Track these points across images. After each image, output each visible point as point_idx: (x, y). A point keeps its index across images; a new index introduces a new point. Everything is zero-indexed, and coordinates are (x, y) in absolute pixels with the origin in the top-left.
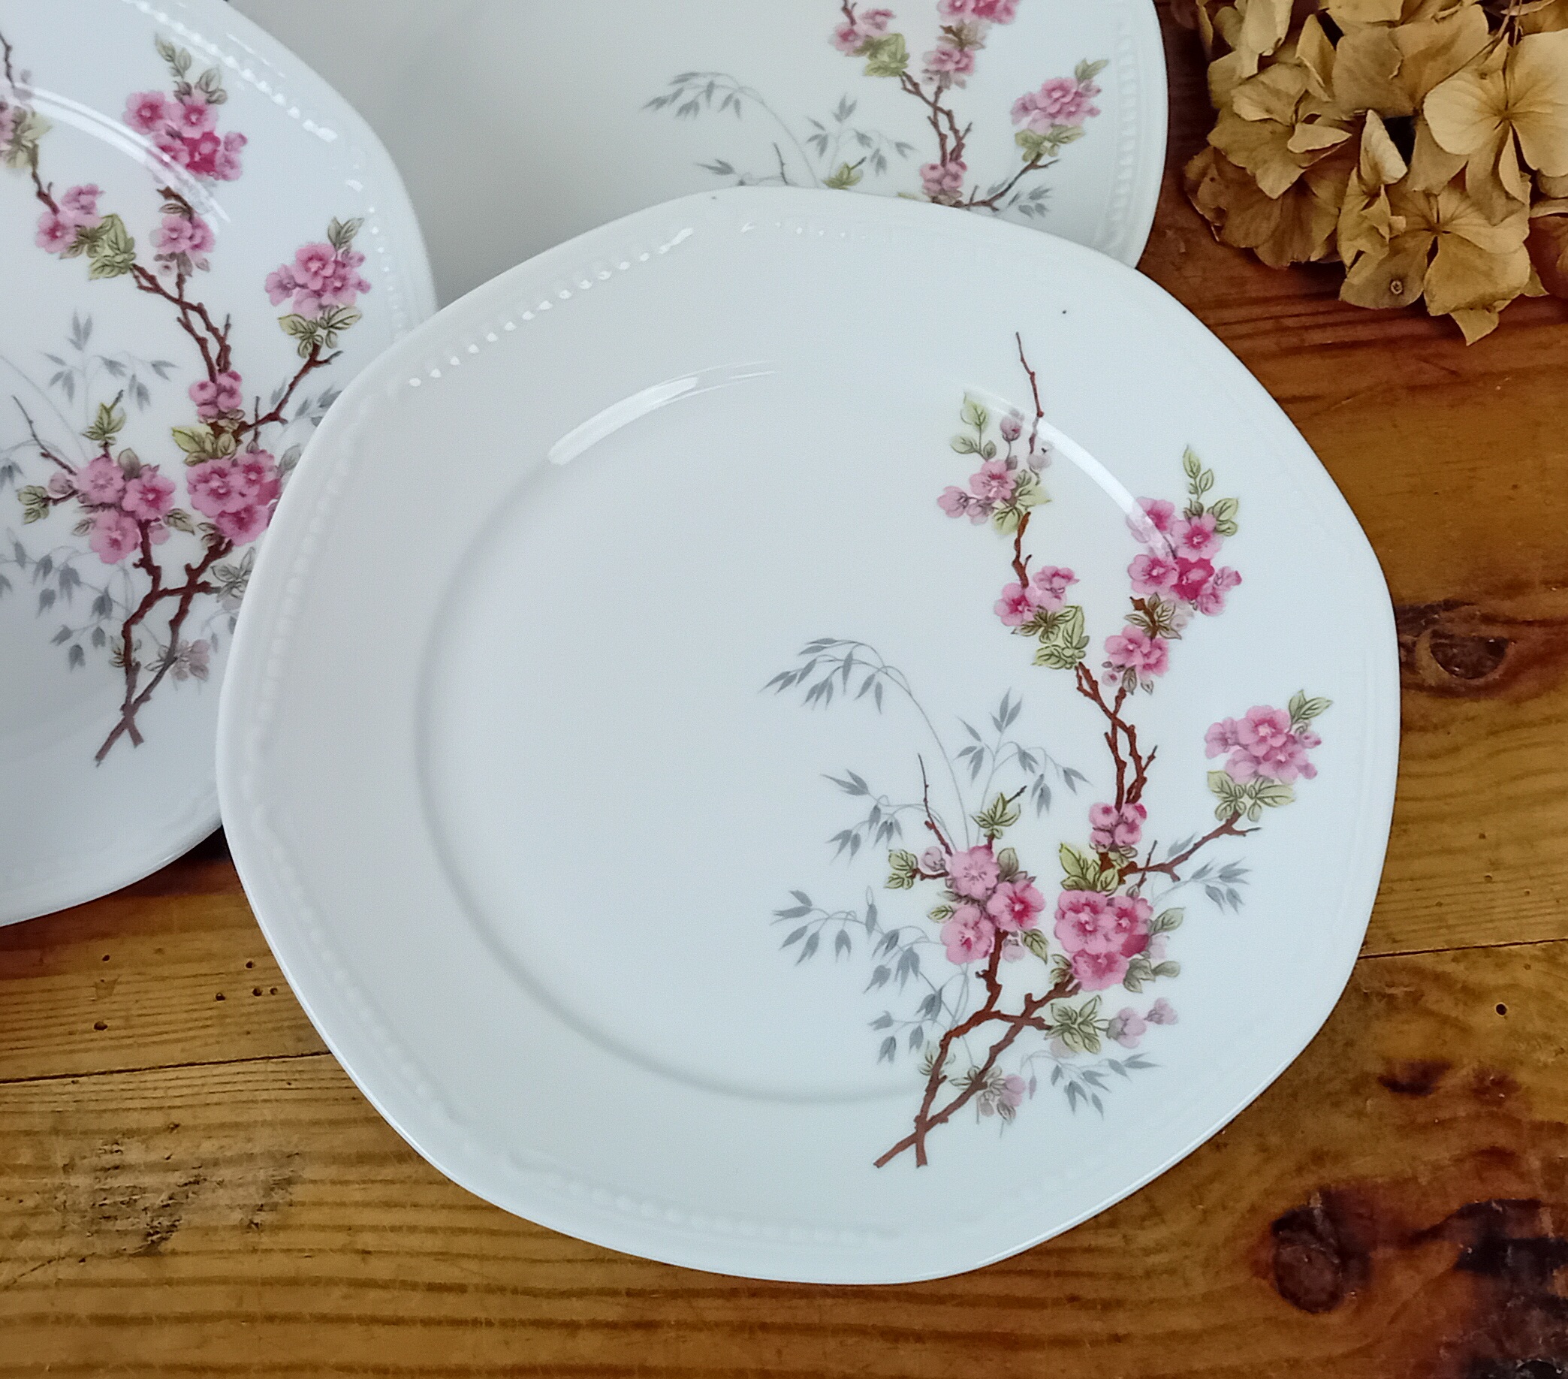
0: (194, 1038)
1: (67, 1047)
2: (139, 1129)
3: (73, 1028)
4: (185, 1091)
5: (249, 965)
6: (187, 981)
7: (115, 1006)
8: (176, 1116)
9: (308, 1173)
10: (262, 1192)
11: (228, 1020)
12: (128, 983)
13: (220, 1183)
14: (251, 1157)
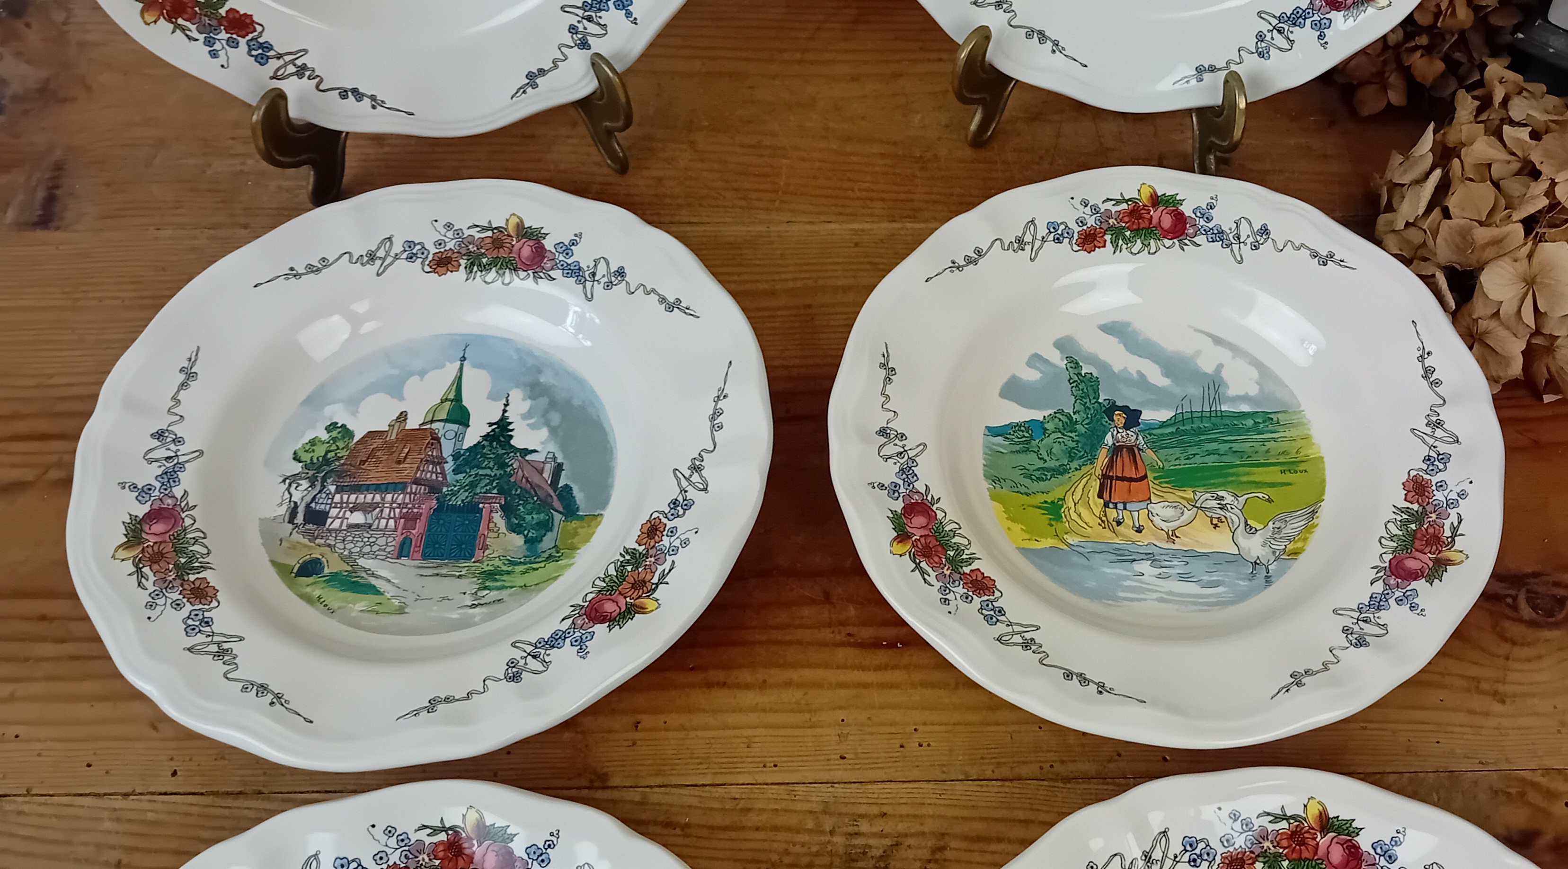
0: (890, 767)
1: (826, 767)
2: (866, 814)
3: (829, 757)
4: (889, 796)
5: (915, 730)
6: (885, 736)
7: (849, 747)
8: (885, 809)
9: (954, 844)
10: (930, 853)
11: (907, 759)
12: (855, 735)
13: (909, 846)
14: (923, 834)
